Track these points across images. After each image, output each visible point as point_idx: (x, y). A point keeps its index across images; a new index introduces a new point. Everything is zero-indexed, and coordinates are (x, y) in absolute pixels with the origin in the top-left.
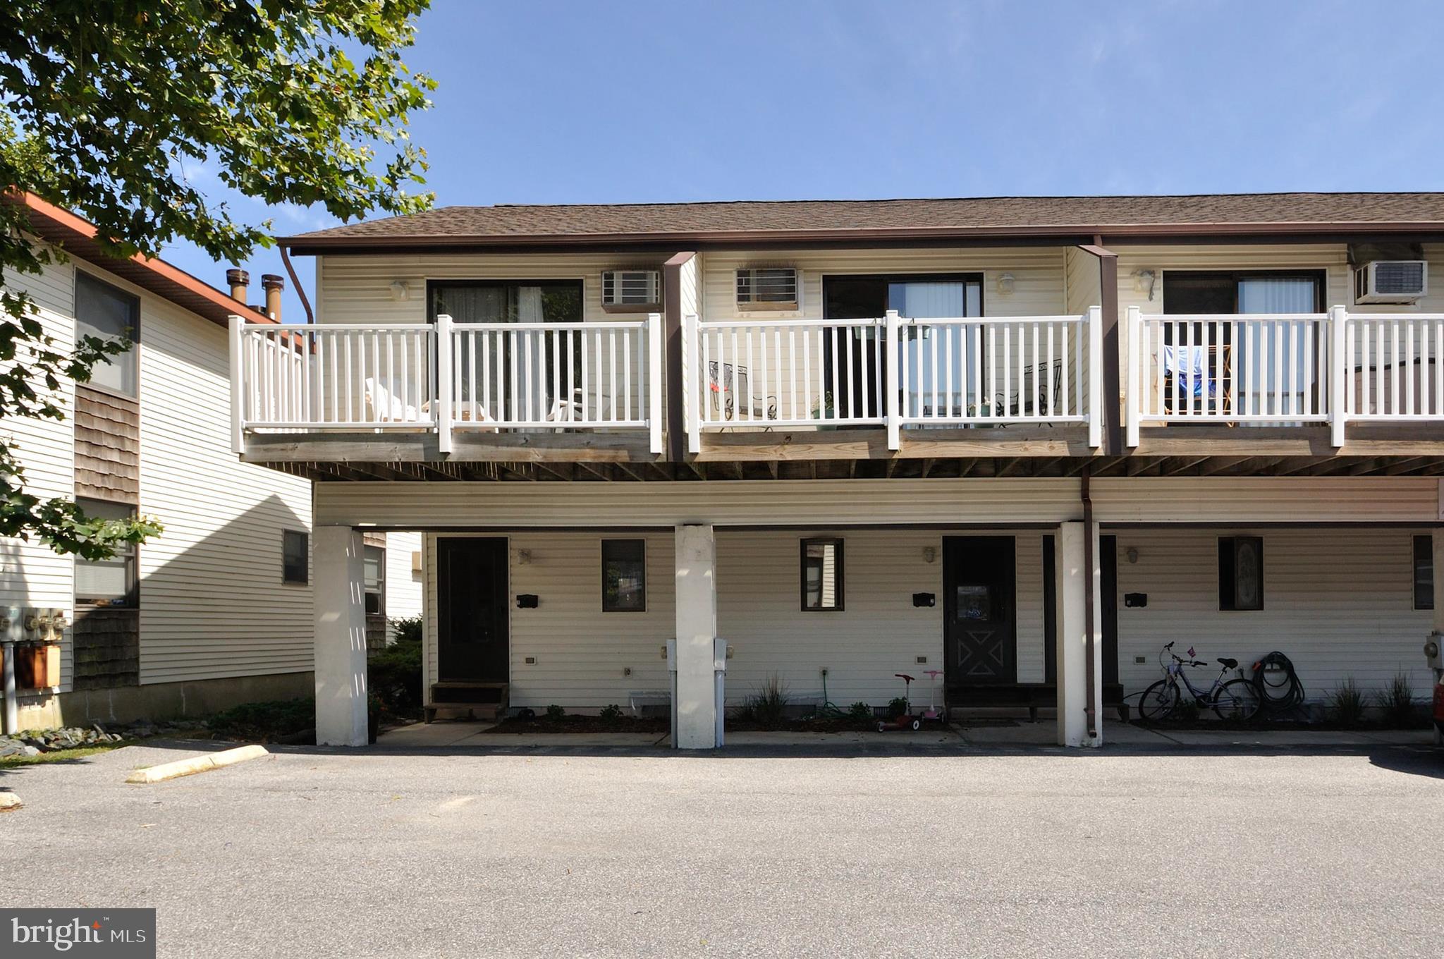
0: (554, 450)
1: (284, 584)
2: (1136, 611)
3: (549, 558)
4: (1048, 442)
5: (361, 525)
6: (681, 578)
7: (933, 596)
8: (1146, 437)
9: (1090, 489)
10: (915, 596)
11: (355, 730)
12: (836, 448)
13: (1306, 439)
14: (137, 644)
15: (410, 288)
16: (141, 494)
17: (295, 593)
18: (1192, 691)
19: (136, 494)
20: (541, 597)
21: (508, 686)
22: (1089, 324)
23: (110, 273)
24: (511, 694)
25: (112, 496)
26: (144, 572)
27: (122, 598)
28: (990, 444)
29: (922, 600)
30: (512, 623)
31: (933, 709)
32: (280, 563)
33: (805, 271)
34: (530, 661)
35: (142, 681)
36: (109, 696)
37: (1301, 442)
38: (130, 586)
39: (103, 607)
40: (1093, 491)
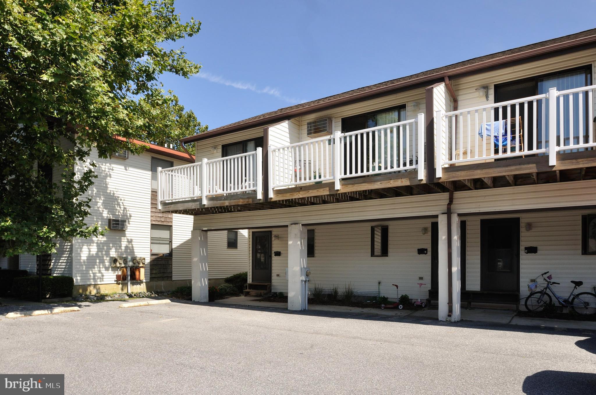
0: (232, 201)
1: (228, 248)
2: (531, 256)
3: (284, 238)
4: (400, 180)
5: (204, 229)
6: (290, 244)
7: (426, 250)
8: (445, 172)
9: (454, 197)
10: (418, 250)
11: (202, 296)
12: (317, 191)
13: (534, 163)
14: (172, 268)
15: (217, 149)
16: (173, 222)
17: (232, 251)
18: (557, 298)
19: (172, 222)
20: (282, 252)
21: (271, 284)
22: (418, 122)
23: (163, 156)
24: (272, 288)
25: (163, 223)
26: (174, 246)
27: (168, 254)
28: (376, 183)
29: (422, 251)
30: (273, 262)
31: (419, 300)
32: (226, 241)
33: (335, 118)
34: (278, 275)
35: (173, 279)
36: (162, 283)
37: (531, 165)
38: (170, 250)
39: (161, 256)
40: (456, 198)
